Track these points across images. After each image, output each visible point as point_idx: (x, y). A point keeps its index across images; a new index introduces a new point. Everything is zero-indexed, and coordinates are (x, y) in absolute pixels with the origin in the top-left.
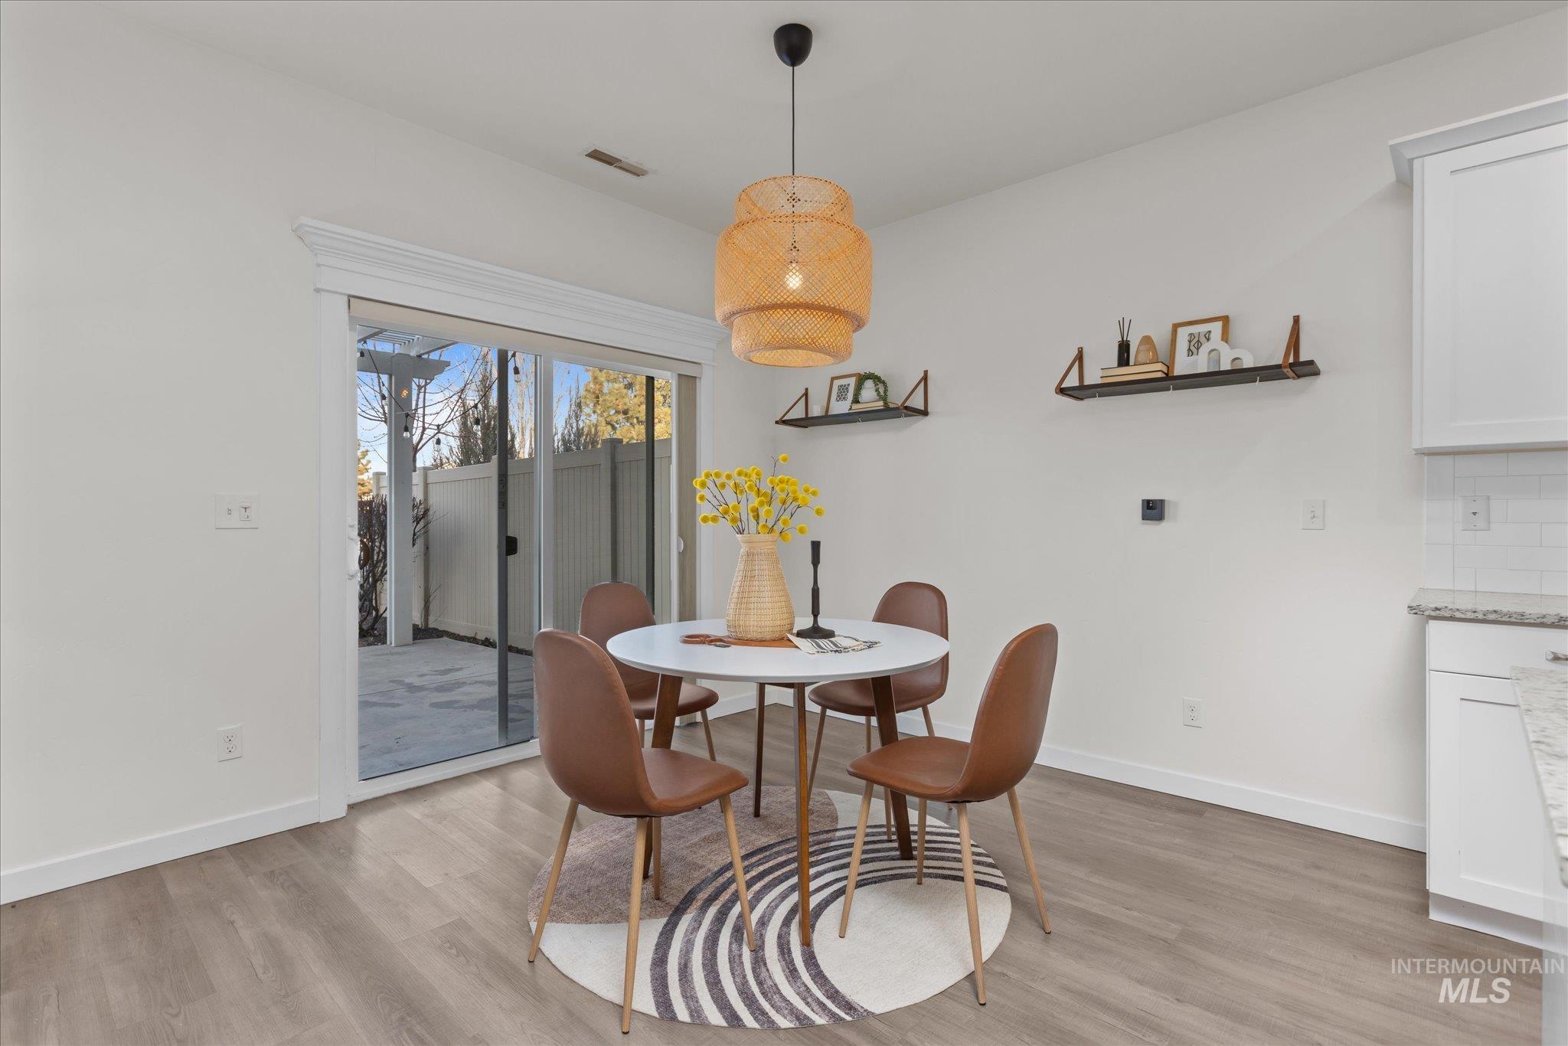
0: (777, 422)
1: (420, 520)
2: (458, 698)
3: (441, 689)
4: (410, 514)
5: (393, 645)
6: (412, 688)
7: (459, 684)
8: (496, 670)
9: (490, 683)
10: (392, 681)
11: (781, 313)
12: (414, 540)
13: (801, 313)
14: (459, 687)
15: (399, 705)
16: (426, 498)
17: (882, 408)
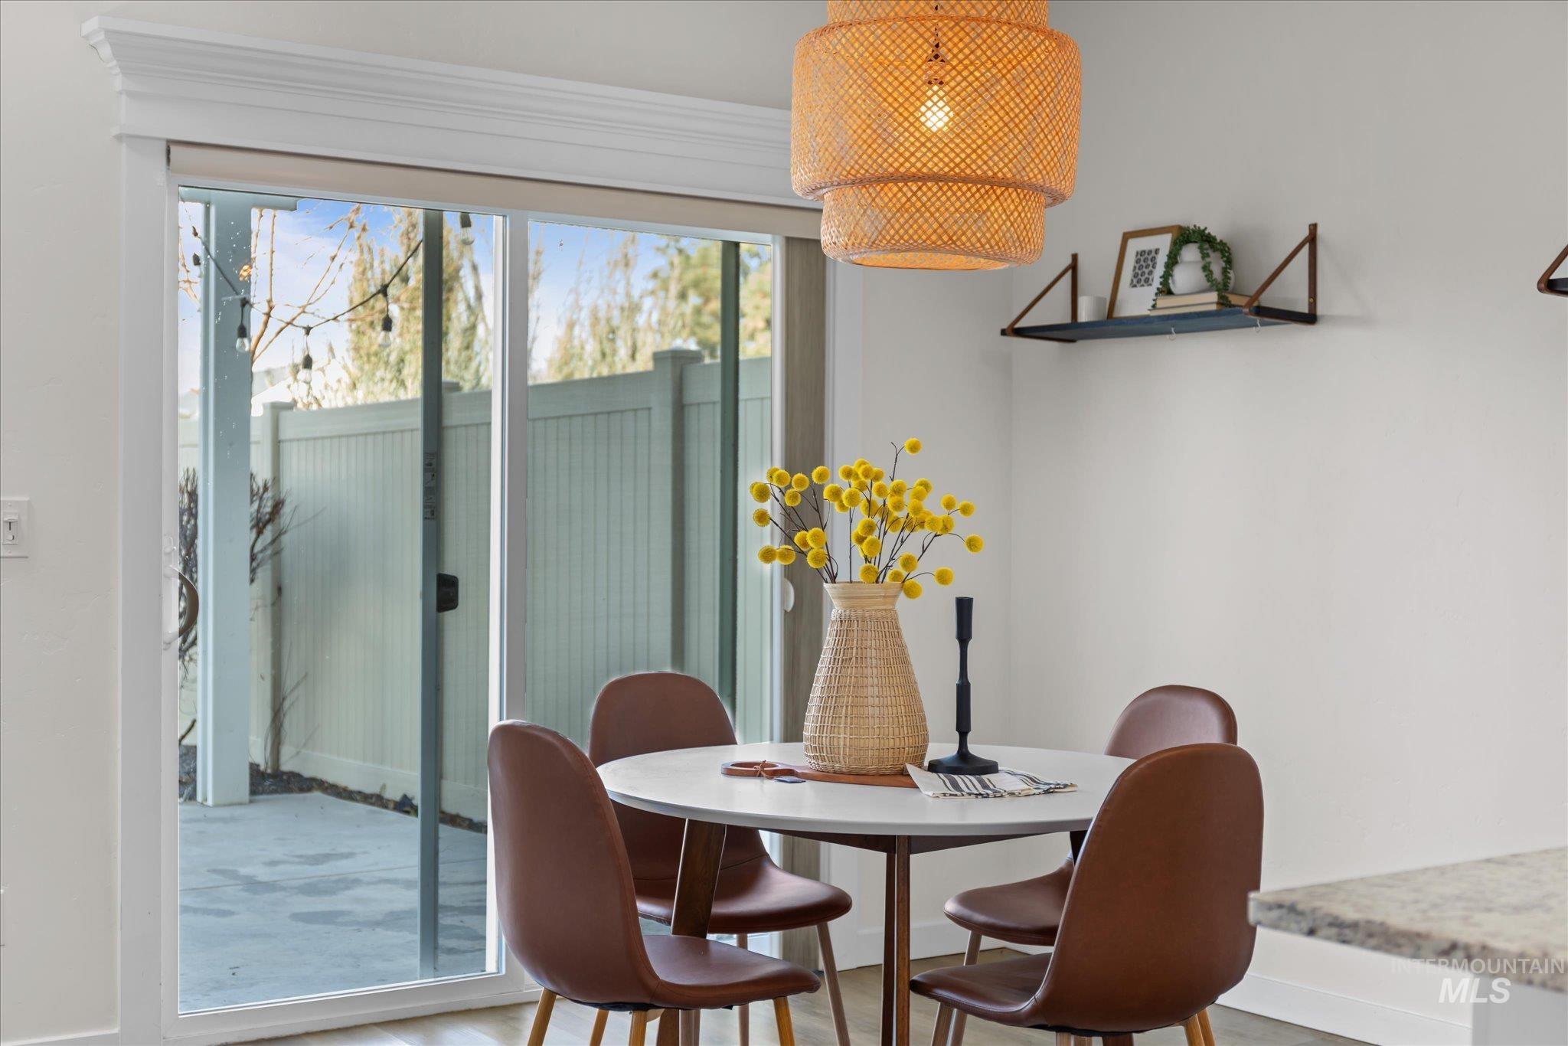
0: (1004, 332)
1: (264, 526)
2: (346, 907)
3: (311, 889)
4: (247, 511)
5: (210, 802)
6: (253, 885)
7: (347, 883)
8: (415, 860)
9: (408, 884)
10: (215, 871)
11: (895, 189)
12: (253, 571)
13: (930, 189)
14: (347, 888)
15: (231, 913)
16: (276, 479)
17: (1214, 307)
